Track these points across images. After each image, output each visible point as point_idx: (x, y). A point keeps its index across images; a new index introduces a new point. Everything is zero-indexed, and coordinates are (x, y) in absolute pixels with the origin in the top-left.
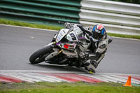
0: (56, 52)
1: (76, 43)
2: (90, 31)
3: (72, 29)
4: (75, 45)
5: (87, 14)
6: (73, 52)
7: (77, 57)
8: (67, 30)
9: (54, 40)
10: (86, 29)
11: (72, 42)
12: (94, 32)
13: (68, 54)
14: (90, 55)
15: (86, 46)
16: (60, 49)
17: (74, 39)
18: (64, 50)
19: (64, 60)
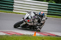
0: (24, 23)
1: (33, 19)
2: (38, 14)
3: (31, 14)
4: (32, 20)
5: (17, 5)
6: (31, 23)
7: (33, 25)
8: (29, 14)
9: (23, 18)
10: (36, 13)
11: (31, 19)
12: (40, 15)
13: (29, 24)
14: (38, 24)
15: (36, 20)
16: (26, 22)
17: (32, 18)
18: (28, 22)
19: (28, 27)
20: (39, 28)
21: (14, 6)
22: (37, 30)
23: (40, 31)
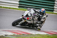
2: (39, 12)
3: (30, 11)
7: (33, 23)
13: (29, 22)
16: (25, 20)
18: (27, 20)
19: (27, 25)
20: (40, 26)
21: (55, 7)
22: (37, 28)
23: (40, 29)
